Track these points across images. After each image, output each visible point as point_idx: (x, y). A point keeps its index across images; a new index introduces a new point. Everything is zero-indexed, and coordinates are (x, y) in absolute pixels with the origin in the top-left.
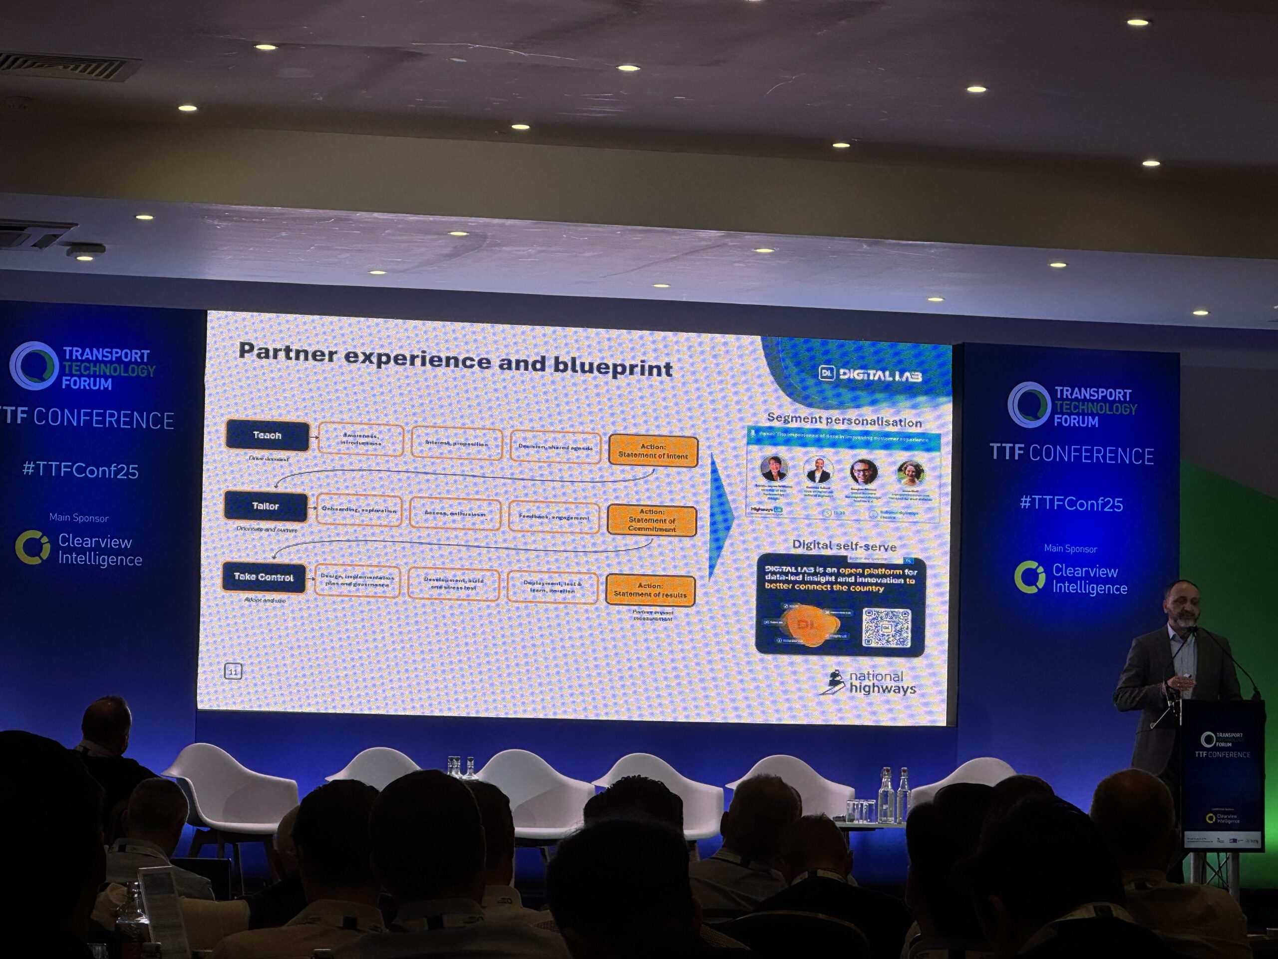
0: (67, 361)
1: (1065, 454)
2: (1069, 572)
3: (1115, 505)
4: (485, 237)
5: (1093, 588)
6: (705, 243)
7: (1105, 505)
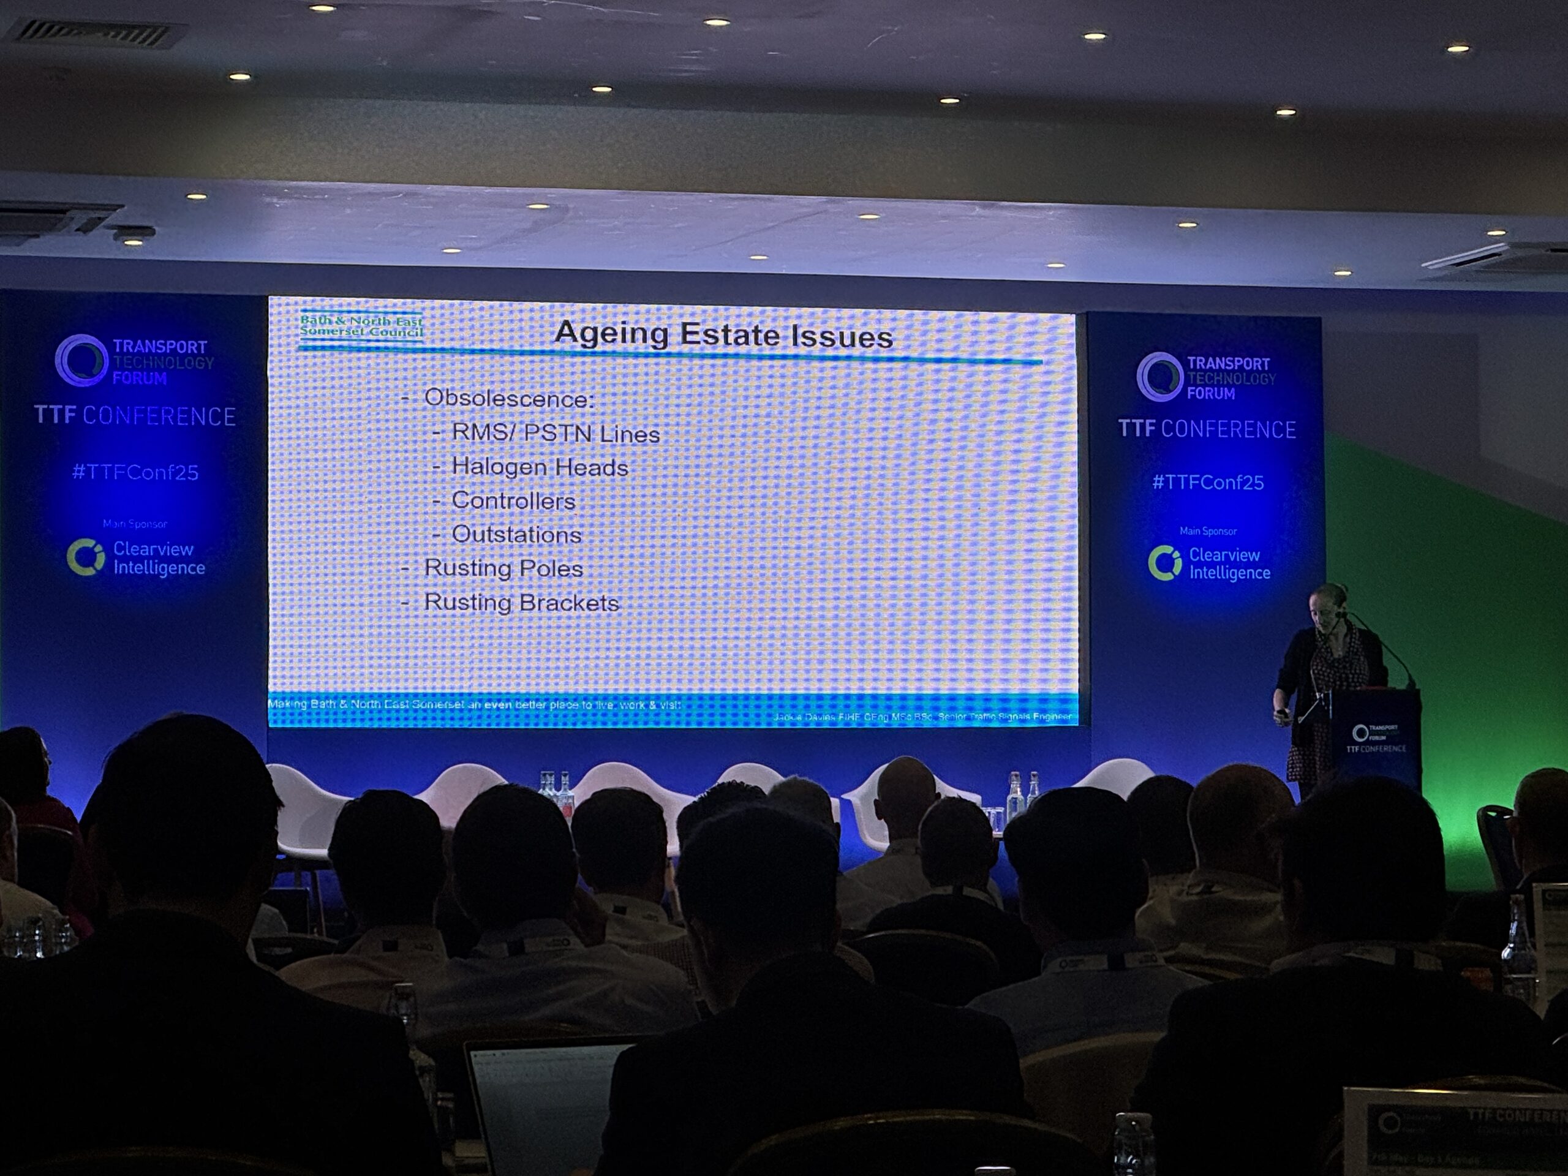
0: (118, 354)
1: (1200, 429)
2: (1207, 556)
3: (1257, 482)
4: (567, 209)
5: (1233, 574)
6: (805, 210)
7: (1243, 483)
